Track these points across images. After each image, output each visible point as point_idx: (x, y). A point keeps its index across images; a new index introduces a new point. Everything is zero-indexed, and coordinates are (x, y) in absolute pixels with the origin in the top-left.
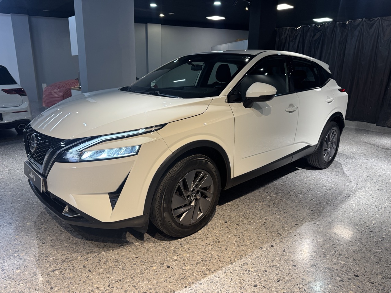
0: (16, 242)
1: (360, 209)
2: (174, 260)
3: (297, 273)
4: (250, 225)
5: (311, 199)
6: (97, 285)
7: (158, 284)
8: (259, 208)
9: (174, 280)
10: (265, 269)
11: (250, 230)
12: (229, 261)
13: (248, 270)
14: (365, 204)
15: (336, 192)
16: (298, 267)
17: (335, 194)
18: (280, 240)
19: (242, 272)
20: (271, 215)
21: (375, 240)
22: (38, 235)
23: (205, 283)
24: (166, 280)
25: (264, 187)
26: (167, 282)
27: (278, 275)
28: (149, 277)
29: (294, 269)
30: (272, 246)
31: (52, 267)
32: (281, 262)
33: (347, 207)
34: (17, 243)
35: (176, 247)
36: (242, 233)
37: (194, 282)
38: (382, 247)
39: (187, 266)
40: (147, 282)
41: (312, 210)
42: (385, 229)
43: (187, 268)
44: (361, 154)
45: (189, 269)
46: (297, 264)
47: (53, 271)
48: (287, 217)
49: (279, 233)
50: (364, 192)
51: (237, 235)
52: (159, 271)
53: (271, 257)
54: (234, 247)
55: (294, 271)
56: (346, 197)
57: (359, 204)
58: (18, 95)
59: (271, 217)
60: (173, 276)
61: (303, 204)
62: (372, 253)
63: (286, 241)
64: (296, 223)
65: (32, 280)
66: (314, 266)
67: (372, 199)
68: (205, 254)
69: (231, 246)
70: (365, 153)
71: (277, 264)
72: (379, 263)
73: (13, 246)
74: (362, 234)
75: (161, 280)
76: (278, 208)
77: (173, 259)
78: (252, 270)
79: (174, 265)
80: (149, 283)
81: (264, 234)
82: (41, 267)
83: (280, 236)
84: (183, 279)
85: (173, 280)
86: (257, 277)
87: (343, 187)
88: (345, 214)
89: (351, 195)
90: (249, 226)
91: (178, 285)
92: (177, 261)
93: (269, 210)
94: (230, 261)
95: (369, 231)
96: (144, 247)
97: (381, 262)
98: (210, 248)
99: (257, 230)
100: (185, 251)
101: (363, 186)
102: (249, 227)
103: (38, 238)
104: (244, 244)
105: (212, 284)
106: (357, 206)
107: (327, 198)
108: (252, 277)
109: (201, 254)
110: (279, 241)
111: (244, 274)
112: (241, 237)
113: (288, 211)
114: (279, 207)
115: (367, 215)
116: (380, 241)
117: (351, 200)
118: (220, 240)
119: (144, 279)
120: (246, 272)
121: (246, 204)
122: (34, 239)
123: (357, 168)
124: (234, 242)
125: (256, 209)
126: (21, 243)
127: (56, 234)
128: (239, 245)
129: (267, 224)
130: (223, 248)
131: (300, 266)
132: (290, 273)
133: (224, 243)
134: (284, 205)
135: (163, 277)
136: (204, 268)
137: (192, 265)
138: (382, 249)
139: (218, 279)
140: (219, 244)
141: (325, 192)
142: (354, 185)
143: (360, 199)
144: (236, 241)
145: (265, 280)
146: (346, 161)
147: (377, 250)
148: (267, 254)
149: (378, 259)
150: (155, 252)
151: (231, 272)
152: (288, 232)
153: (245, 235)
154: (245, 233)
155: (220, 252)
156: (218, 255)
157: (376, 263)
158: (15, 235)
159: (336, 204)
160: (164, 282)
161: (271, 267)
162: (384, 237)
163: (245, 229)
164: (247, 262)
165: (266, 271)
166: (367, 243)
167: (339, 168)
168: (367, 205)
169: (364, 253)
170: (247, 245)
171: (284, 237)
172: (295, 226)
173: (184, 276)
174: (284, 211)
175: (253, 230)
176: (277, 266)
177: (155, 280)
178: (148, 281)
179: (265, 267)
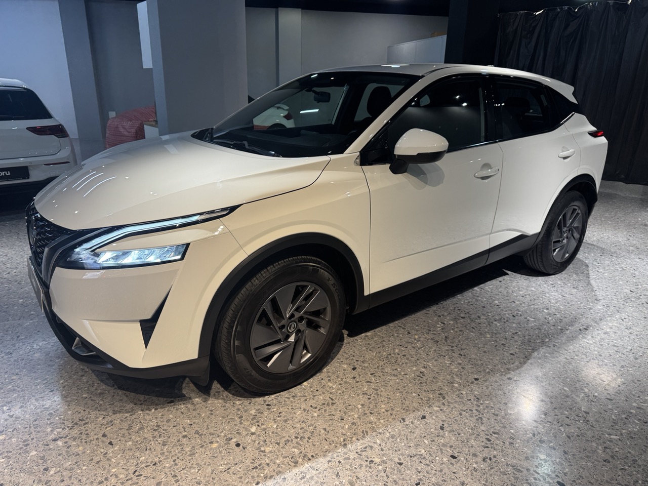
0: (11, 387)
1: (601, 356)
2: (250, 433)
3: (455, 471)
4: (394, 375)
5: (514, 332)
6: (116, 469)
7: (214, 475)
8: (419, 344)
9: (242, 469)
10: (400, 459)
11: (391, 386)
12: (342, 440)
13: (369, 460)
14: (614, 345)
15: (564, 320)
16: (459, 460)
17: (562, 324)
18: (439, 407)
19: (358, 462)
20: (436, 358)
21: (613, 417)
22: (47, 377)
23: (292, 479)
24: (229, 469)
25: (436, 306)
26: (228, 473)
27: (419, 472)
28: (202, 461)
29: (451, 464)
30: (424, 417)
31: (56, 433)
32: (432, 448)
33: (578, 351)
34: (12, 389)
35: (259, 409)
36: (377, 390)
37: (273, 476)
38: (624, 431)
39: (269, 446)
40: (197, 471)
41: (512, 352)
42: (639, 397)
43: (268, 450)
44: (631, 248)
45: (271, 452)
46: (459, 454)
47: (55, 440)
48: (463, 364)
49: (440, 394)
50: (617, 323)
51: (368, 393)
52: (220, 452)
53: (416, 438)
54: (356, 416)
55: (451, 466)
56: (580, 330)
57: (601, 345)
58: (53, 136)
59: (435, 363)
60: (242, 462)
61: (498, 340)
62: (601, 441)
63: (450, 409)
64: (476, 376)
65: (20, 454)
66: (488, 460)
67: (629, 337)
68: (304, 426)
69: (352, 413)
70: (639, 246)
71: (423, 451)
72: (609, 462)
73: (4, 392)
74: (593, 403)
75: (221, 467)
76: (452, 347)
77: (250, 431)
78: (377, 460)
79: (247, 442)
80: (200, 472)
81: (414, 394)
82: (39, 432)
83: (441, 399)
84: (256, 468)
85: (239, 470)
86: (382, 474)
87: (580, 311)
88: (570, 363)
89: (591, 327)
90: (393, 378)
91: (245, 479)
92: (254, 436)
93: (435, 350)
94: (344, 440)
95: (607, 399)
96: (207, 407)
97: (614, 461)
98: (316, 415)
99: (403, 385)
100: (272, 418)
101: (618, 311)
102: (391, 380)
103: (45, 382)
104: (375, 410)
105: (303, 481)
106: (596, 349)
107: (545, 330)
108: (374, 473)
109: (298, 426)
110: (438, 409)
111: (361, 466)
112: (372, 398)
113: (468, 352)
114: (453, 345)
115: (611, 366)
116: (622, 419)
117: (589, 337)
118: (336, 401)
119: (192, 464)
120: (364, 464)
121: (398, 336)
122: (40, 382)
123: (616, 273)
124: (360, 406)
125: (412, 347)
126: (18, 389)
127: (74, 375)
128: (366, 412)
129: (424, 375)
130: (338, 415)
131: (462, 459)
132: (441, 471)
133: (342, 407)
134: (463, 341)
135: (226, 462)
136: (296, 450)
137: (278, 444)
138: (622, 434)
139: (314, 472)
140: (333, 408)
141: (545, 318)
142: (602, 307)
143: (606, 335)
144: (362, 405)
145: (395, 481)
146: (598, 260)
147: (612, 437)
148: (411, 432)
149: (610, 454)
150: (223, 417)
151: (340, 462)
152: (457, 392)
153: (381, 393)
154: (382, 391)
155: (331, 422)
156: (325, 429)
157: (605, 461)
158: (13, 374)
159: (558, 343)
160: (225, 471)
161: (411, 457)
162: (632, 411)
163: (383, 384)
164: (372, 444)
165: (401, 464)
166: (598, 421)
167: (583, 273)
168: (616, 349)
169: (587, 440)
170: (379, 413)
171: (449, 402)
172: (472, 383)
173: (260, 463)
174: (461, 353)
175: (397, 385)
176: (422, 455)
177: (210, 467)
178: (199, 468)
179: (401, 457)
